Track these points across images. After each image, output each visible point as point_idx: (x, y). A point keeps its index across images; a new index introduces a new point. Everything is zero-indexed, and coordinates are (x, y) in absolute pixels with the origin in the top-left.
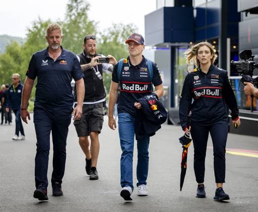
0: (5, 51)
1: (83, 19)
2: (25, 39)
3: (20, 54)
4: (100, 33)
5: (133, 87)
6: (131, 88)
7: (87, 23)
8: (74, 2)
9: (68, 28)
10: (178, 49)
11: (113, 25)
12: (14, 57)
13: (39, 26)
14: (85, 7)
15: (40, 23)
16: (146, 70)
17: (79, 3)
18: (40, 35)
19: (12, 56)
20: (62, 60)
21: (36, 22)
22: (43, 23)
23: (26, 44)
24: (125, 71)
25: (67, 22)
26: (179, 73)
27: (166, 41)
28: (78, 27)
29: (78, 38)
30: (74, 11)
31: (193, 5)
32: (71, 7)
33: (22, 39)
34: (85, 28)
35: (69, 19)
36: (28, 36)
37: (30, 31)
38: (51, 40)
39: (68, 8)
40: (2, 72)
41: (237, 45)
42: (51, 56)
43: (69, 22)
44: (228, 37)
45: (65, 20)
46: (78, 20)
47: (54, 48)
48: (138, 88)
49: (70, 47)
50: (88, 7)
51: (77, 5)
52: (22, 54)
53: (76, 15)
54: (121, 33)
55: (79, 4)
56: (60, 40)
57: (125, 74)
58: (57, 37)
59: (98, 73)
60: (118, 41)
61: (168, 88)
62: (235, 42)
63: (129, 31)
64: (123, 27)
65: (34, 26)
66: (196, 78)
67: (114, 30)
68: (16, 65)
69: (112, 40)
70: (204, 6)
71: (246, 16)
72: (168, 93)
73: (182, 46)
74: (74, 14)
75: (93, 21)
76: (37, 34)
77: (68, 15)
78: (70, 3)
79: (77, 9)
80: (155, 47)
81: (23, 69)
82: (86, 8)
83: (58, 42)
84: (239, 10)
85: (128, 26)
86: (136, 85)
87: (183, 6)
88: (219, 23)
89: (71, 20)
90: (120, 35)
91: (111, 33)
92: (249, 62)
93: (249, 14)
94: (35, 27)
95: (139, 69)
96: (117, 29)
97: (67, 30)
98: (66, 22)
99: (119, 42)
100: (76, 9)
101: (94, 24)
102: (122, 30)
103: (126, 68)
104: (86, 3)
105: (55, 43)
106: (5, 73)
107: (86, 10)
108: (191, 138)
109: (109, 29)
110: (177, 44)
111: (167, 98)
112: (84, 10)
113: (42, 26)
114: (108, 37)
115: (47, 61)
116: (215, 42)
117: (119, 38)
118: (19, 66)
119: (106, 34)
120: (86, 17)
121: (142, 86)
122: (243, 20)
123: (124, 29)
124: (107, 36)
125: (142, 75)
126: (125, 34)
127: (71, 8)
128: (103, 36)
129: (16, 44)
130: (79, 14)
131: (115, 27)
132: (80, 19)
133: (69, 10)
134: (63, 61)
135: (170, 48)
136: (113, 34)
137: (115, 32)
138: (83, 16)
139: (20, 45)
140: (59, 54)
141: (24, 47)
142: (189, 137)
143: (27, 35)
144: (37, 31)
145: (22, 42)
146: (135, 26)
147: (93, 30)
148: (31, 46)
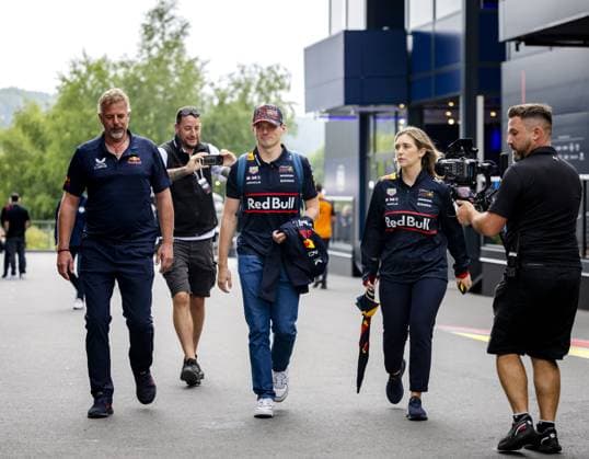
0: (13, 121)
1: (174, 55)
2: (55, 96)
3: (43, 128)
4: (212, 84)
5: (268, 203)
6: (266, 205)
7: (184, 65)
8: (157, 19)
9: (144, 74)
10: (375, 118)
11: (238, 66)
12: (30, 135)
13: (84, 70)
14: (180, 29)
15: (86, 63)
16: (290, 169)
17: (167, 21)
18: (85, 88)
19: (27, 133)
20: (132, 156)
21: (77, 62)
22: (91, 63)
23: (56, 107)
24: (251, 175)
25: (142, 60)
26: (377, 168)
27: (348, 102)
28: (166, 72)
29: (165, 95)
30: (156, 38)
31: (406, 27)
32: (151, 29)
33: (47, 95)
34: (179, 75)
35: (145, 55)
36: (60, 92)
37: (64, 80)
38: (110, 122)
39: (143, 31)
40: (7, 166)
41: (498, 109)
42: (111, 150)
43: (146, 62)
44: (479, 94)
45: (138, 56)
46: (165, 57)
47: (114, 135)
48: (277, 204)
49: (148, 113)
50: (186, 30)
51: (163, 26)
52: (48, 128)
53: (162, 46)
54: (255, 83)
55: (166, 25)
56: (126, 120)
57: (251, 180)
58: (120, 116)
59: (202, 181)
60: (249, 100)
61: (354, 201)
62: (494, 103)
63: (272, 81)
64: (259, 70)
65: (72, 69)
66: (391, 191)
67: (242, 78)
68: (35, 153)
69: (236, 98)
70: (429, 29)
71: (517, 49)
72: (354, 210)
73: (382, 112)
74: (156, 45)
75: (196, 59)
76: (79, 87)
77: (144, 47)
78: (147, 22)
79: (163, 34)
80: (327, 115)
81: (50, 161)
82: (182, 32)
83: (123, 124)
84: (502, 38)
85: (269, 69)
86: (274, 199)
87: (385, 28)
88: (460, 65)
89: (150, 56)
90: (253, 89)
91: (234, 84)
92: (468, 161)
93: (522, 45)
94: (75, 72)
95: (277, 168)
96: (247, 75)
97: (143, 79)
98: (139, 61)
99: (252, 103)
100: (160, 35)
101: (198, 64)
102: (258, 78)
103: (253, 170)
104: (181, 22)
105: (116, 129)
106: (13, 168)
107: (182, 37)
108: (377, 300)
109: (230, 76)
110: (371, 109)
111: (351, 220)
112: (177, 36)
113: (89, 70)
114: (229, 92)
115: (104, 160)
116: (451, 104)
117: (250, 94)
118: (40, 153)
119: (224, 85)
120: (182, 51)
121: (284, 199)
122: (510, 58)
123: (262, 76)
124: (227, 89)
125: (283, 178)
126: (263, 85)
127: (150, 33)
128: (218, 90)
129: (35, 108)
130: (167, 45)
131: (242, 72)
132: (170, 55)
133: (146, 37)
134: (134, 158)
135: (358, 116)
136: (238, 85)
137: (243, 81)
138: (176, 50)
139: (43, 110)
140: (125, 145)
141: (51, 115)
142: (373, 298)
143: (58, 88)
144: (78, 80)
145: (47, 104)
146: (286, 70)
147: (197, 78)
148: (66, 113)
